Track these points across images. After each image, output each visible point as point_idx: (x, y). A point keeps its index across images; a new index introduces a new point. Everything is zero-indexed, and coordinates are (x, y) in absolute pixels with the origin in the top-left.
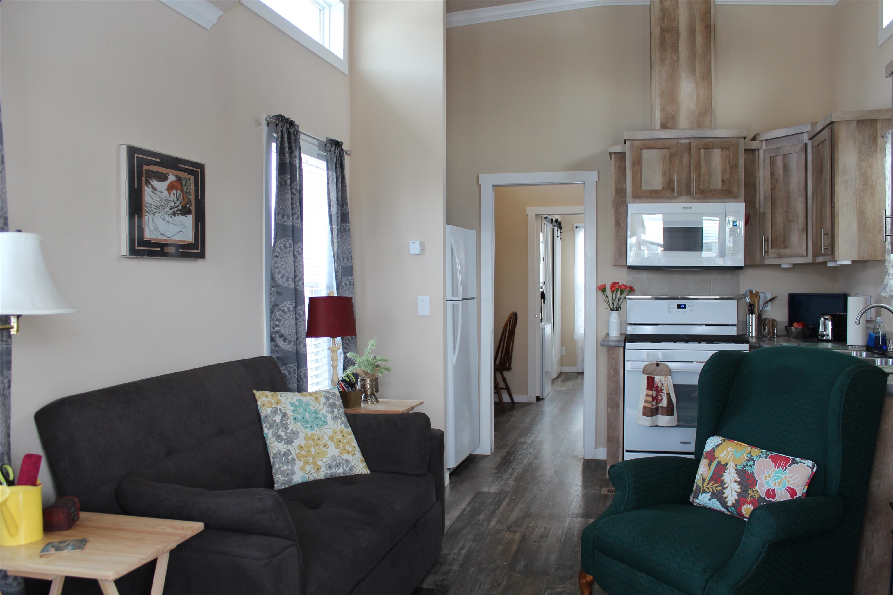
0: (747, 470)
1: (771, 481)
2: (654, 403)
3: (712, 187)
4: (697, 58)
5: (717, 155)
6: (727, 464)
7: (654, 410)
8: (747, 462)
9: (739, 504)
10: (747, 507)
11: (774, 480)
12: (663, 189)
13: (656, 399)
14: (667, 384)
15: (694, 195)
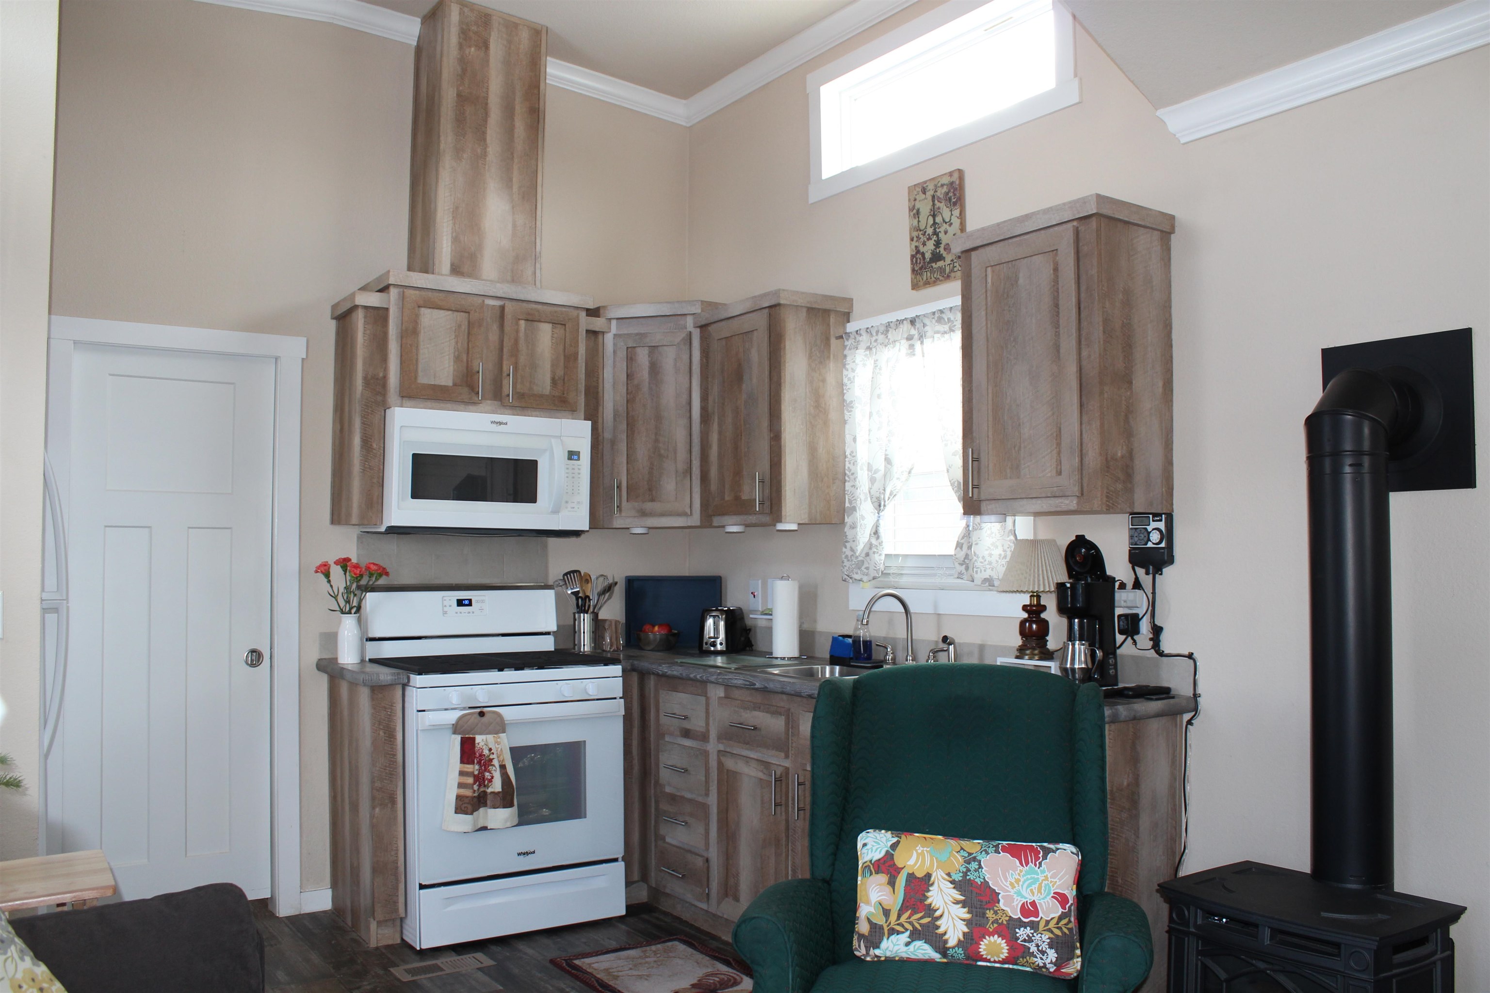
0: (972, 879)
1: (1025, 886)
2: (476, 787)
3: (537, 390)
4: (516, 160)
5: (545, 333)
6: (928, 876)
7: (475, 800)
8: (968, 866)
9: (972, 939)
10: (990, 941)
11: (1028, 886)
12: (455, 385)
13: (481, 780)
14: (501, 749)
15: (511, 401)
